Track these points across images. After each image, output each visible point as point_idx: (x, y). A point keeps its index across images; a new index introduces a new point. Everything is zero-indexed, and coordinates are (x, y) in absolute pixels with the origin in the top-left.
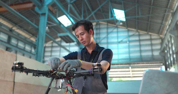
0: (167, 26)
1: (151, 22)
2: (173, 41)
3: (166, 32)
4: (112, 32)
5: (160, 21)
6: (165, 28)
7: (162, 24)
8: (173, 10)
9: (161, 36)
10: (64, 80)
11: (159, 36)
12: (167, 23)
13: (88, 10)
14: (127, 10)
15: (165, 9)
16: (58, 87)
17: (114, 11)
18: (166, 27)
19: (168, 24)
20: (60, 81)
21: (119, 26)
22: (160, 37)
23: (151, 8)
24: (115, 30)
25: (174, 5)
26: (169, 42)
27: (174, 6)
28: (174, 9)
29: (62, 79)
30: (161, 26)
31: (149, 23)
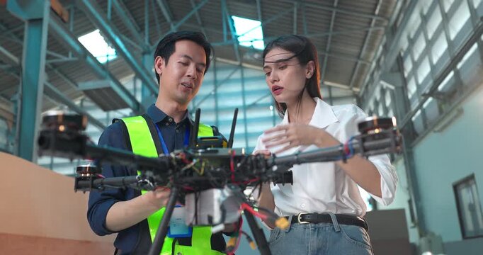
0: (371, 63)
1: (330, 52)
2: (388, 102)
3: (368, 78)
4: (227, 81)
5: (355, 50)
6: (366, 70)
7: (358, 57)
8: (389, 20)
9: (357, 90)
10: (227, 192)
11: (351, 89)
12: (373, 54)
13: (161, 17)
14: (269, 21)
15: (370, 16)
16: (206, 222)
17: (235, 22)
18: (370, 66)
19: (374, 58)
20: (212, 195)
21: (244, 65)
22: (354, 92)
23: (334, 15)
24: (237, 75)
25: (393, 5)
26: (376, 103)
27: (391, 10)
28: (391, 17)
29: (221, 187)
30: (356, 63)
31: (327, 55)
